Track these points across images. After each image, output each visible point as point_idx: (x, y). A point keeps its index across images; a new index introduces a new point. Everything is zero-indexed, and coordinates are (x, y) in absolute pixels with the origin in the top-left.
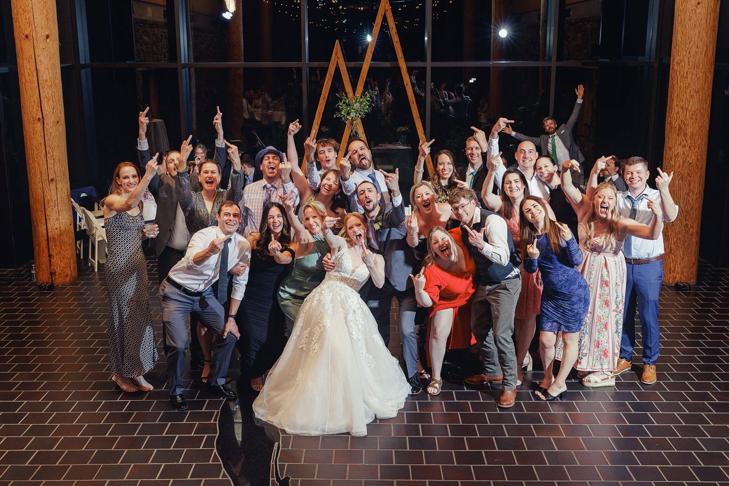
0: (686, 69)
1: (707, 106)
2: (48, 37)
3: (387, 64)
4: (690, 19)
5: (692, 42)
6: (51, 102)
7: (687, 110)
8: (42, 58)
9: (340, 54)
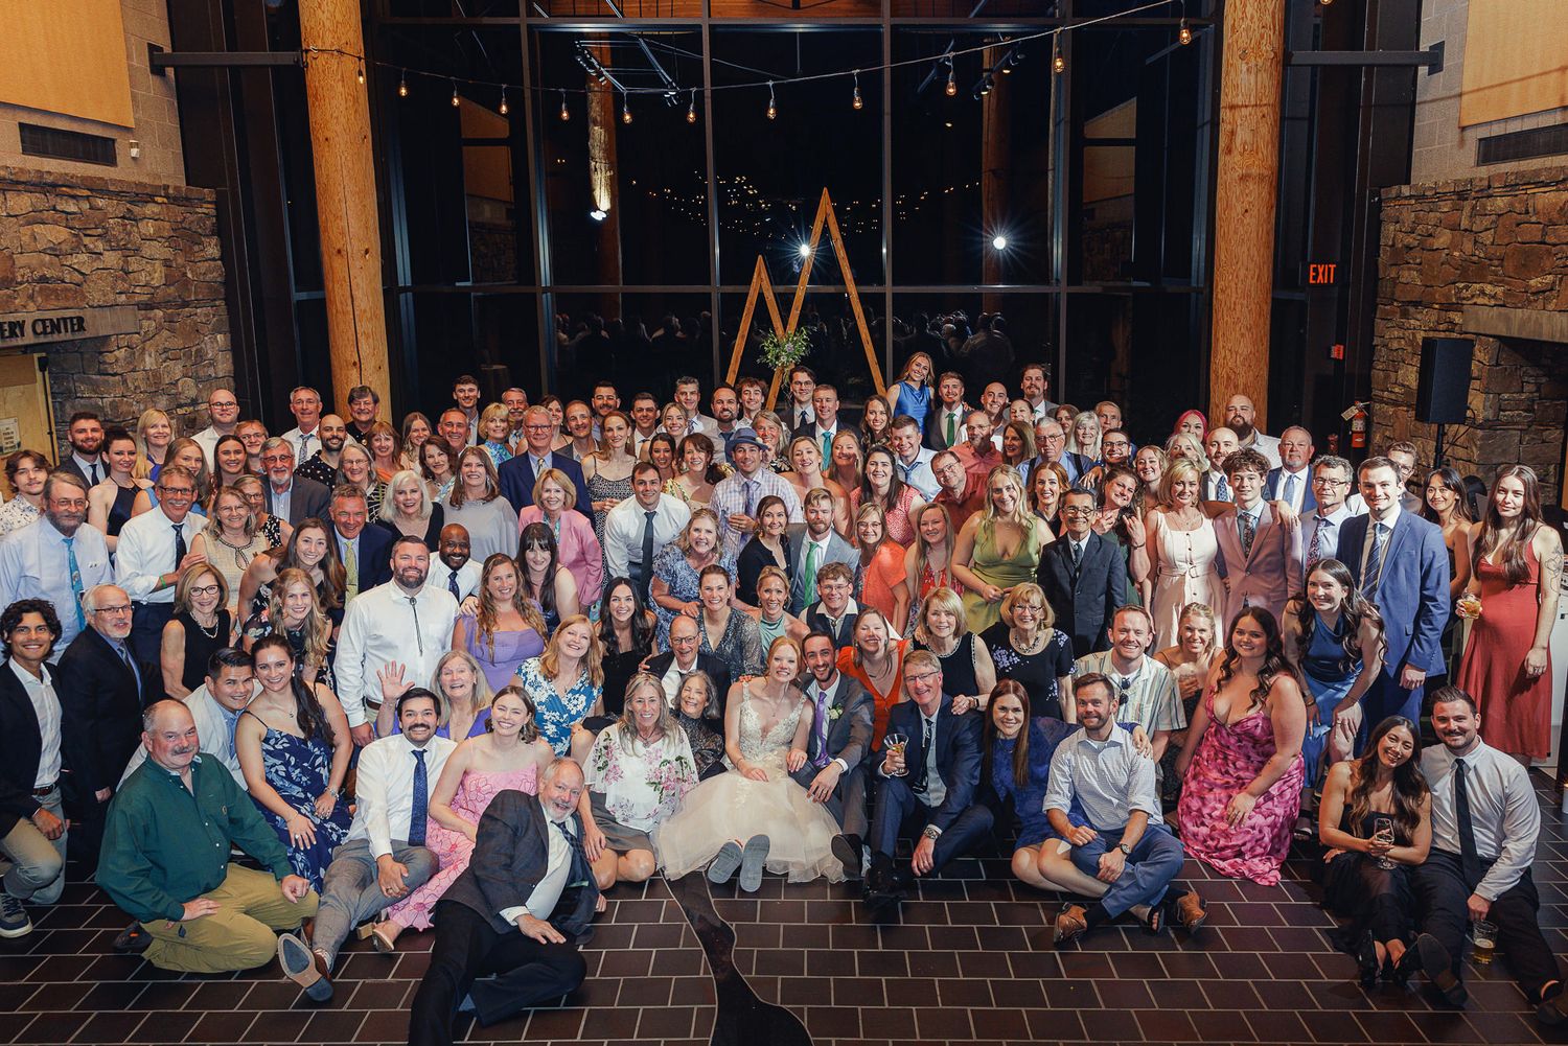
0: (1233, 299)
1: (1264, 347)
2: (367, 252)
3: (831, 289)
4: (1236, 233)
5: (1240, 263)
6: (371, 340)
7: (1237, 353)
8: (359, 280)
9: (764, 275)
